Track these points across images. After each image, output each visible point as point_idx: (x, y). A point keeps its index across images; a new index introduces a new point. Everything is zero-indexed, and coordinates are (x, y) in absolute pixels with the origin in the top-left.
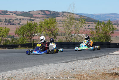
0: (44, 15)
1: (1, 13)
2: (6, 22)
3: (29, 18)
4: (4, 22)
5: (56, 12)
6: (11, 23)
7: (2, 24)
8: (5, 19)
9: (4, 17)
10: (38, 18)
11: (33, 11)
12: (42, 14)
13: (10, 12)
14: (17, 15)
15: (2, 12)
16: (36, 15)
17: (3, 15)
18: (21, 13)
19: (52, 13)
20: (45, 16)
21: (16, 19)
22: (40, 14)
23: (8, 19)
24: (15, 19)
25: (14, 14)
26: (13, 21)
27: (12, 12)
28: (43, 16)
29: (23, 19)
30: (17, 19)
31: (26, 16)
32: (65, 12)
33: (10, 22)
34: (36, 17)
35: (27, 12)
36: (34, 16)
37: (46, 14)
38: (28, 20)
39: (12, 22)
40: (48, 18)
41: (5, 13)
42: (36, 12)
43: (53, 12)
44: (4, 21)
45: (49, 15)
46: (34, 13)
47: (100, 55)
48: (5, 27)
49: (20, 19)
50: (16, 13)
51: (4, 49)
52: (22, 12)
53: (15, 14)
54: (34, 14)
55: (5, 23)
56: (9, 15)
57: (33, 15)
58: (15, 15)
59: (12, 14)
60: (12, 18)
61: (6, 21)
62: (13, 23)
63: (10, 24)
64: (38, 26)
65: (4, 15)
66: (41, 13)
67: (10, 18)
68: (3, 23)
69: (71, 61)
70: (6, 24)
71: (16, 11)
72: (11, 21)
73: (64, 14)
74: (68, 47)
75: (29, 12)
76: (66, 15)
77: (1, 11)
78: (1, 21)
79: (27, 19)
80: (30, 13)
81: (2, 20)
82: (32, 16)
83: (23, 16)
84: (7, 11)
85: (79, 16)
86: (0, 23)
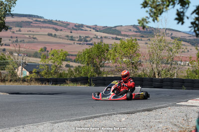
0: (136, 32)
1: (75, 28)
2: (81, 41)
3: (115, 36)
4: (78, 41)
5: (155, 29)
6: (88, 42)
7: (74, 43)
8: (79, 37)
9: (78, 33)
10: (127, 36)
11: (121, 26)
12: (134, 31)
13: (87, 27)
14: (98, 31)
15: (76, 26)
16: (125, 31)
17: (76, 30)
18: (104, 29)
19: (148, 30)
20: (138, 34)
21: (95, 36)
22: (130, 30)
23: (84, 36)
24: (94, 37)
25: (92, 30)
26: (91, 40)
27: (90, 27)
29: (106, 37)
30: (97, 38)
31: (110, 33)
32: (170, 30)
33: (87, 41)
34: (125, 35)
35: (111, 28)
36: (123, 33)
37: (140, 32)
38: (113, 39)
39: (90, 41)
40: (143, 37)
41: (79, 27)
42: (125, 27)
43: (151, 28)
44: (77, 39)
45: (145, 32)
46: (123, 29)
48: (60, 50)
49: (102, 37)
50: (96, 28)
52: (105, 27)
53: (94, 29)
54: (123, 31)
55: (79, 42)
56: (86, 30)
58: (93, 32)
59: (89, 29)
60: (89, 36)
61: (80, 39)
62: (91, 42)
63: (87, 44)
65: (79, 30)
66: (133, 29)
67: (87, 36)
68: (76, 42)
70: (80, 44)
71: (96, 25)
72: (88, 39)
73: (167, 31)
75: (116, 27)
76: (170, 34)
77: (74, 25)
78: (74, 39)
79: (112, 37)
80: (117, 28)
81: (75, 38)
82: (119, 33)
83: (106, 33)
84: (82, 26)
85: (189, 35)
86: (72, 42)
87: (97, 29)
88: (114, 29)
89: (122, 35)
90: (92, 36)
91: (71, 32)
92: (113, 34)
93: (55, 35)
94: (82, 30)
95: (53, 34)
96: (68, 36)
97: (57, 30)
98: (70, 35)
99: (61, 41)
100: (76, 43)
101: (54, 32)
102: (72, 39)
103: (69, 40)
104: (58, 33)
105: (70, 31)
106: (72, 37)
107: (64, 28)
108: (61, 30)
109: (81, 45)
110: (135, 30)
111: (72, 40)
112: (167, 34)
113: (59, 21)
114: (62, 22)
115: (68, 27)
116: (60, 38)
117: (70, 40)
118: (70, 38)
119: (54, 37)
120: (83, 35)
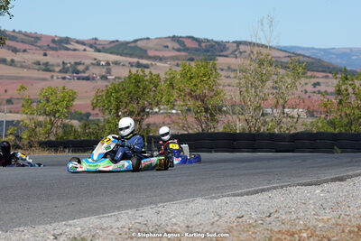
0: (179, 50)
1: (52, 45)
2: (66, 72)
3: (135, 60)
4: (60, 71)
5: (216, 42)
6: (80, 75)
7: (52, 77)
8: (61, 63)
9: (58, 56)
10: (160, 59)
11: (148, 39)
12: (173, 48)
13: (78, 42)
14: (99, 51)
15: (54, 41)
16: (156, 50)
17: (53, 49)
18: (113, 45)
19: (203, 44)
20: (183, 54)
21: (95, 62)
22: (167, 47)
23: (72, 62)
24: (93, 64)
25: (88, 48)
26: (87, 69)
27: (82, 43)
28: (178, 53)
29: (116, 63)
30: (98, 64)
31: (126, 54)
32: (245, 43)
33: (78, 72)
34: (155, 58)
35: (127, 43)
36: (151, 53)
37: (186, 49)
38: (132, 66)
39: (84, 72)
40: (192, 60)
41: (61, 43)
42: (156, 41)
43: (208, 41)
44: (58, 69)
45: (196, 50)
46: (151, 45)
47: (350, 173)
49: (108, 64)
50: (95, 45)
51: (58, 154)
52: (113, 42)
53: (91, 46)
54: (151, 49)
55: (63, 75)
56: (75, 50)
57: (146, 51)
58: (91, 52)
59: (82, 47)
60: (83, 61)
61: (64, 68)
62: (86, 75)
63: (78, 79)
64: (163, 86)
65: (60, 49)
66: (171, 44)
67: (78, 61)
68: (55, 75)
69: (263, 190)
70: (64, 78)
71: (96, 39)
72: (80, 68)
73: (242, 48)
74: (254, 149)
75: (136, 41)
76: (248, 52)
77: (50, 40)
78: (51, 68)
79: (129, 63)
80: (139, 44)
81: (53, 65)
82: (142, 53)
83: (117, 54)
84: (67, 40)
85: (287, 54)
86: (48, 75)
87: (98, 47)
88: (132, 45)
89: (149, 58)
90: (88, 62)
91: (45, 55)
92: (131, 55)
93: (12, 61)
94: (68, 49)
95: (9, 59)
96: (38, 63)
97: (15, 50)
98: (43, 59)
99: (25, 73)
100: (55, 78)
101: (9, 56)
102: (47, 68)
103: (41, 72)
104: (18, 57)
105: (43, 52)
106: (47, 64)
107: (31, 47)
108: (25, 51)
109: (67, 80)
110: (177, 46)
111: (47, 70)
112: (241, 53)
113: (20, 32)
114: (26, 34)
115: (39, 44)
116: (22, 67)
117: (44, 70)
118: (43, 67)
119: (11, 65)
120: (70, 60)
